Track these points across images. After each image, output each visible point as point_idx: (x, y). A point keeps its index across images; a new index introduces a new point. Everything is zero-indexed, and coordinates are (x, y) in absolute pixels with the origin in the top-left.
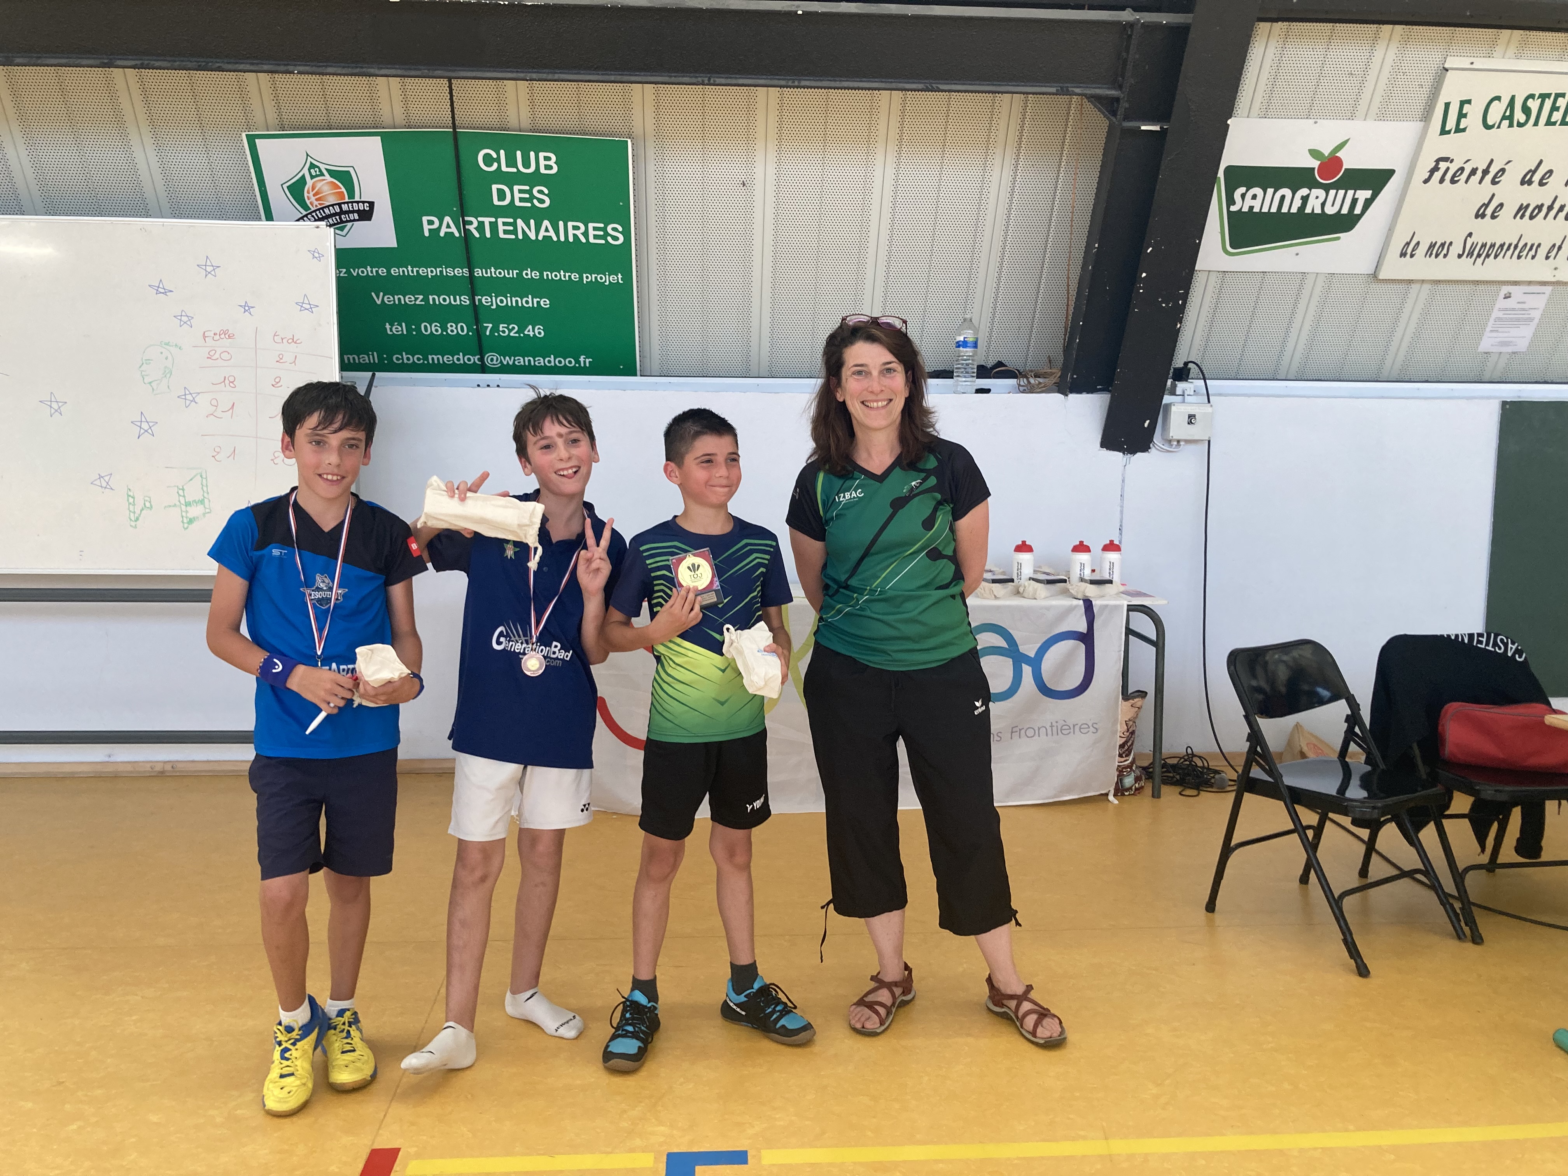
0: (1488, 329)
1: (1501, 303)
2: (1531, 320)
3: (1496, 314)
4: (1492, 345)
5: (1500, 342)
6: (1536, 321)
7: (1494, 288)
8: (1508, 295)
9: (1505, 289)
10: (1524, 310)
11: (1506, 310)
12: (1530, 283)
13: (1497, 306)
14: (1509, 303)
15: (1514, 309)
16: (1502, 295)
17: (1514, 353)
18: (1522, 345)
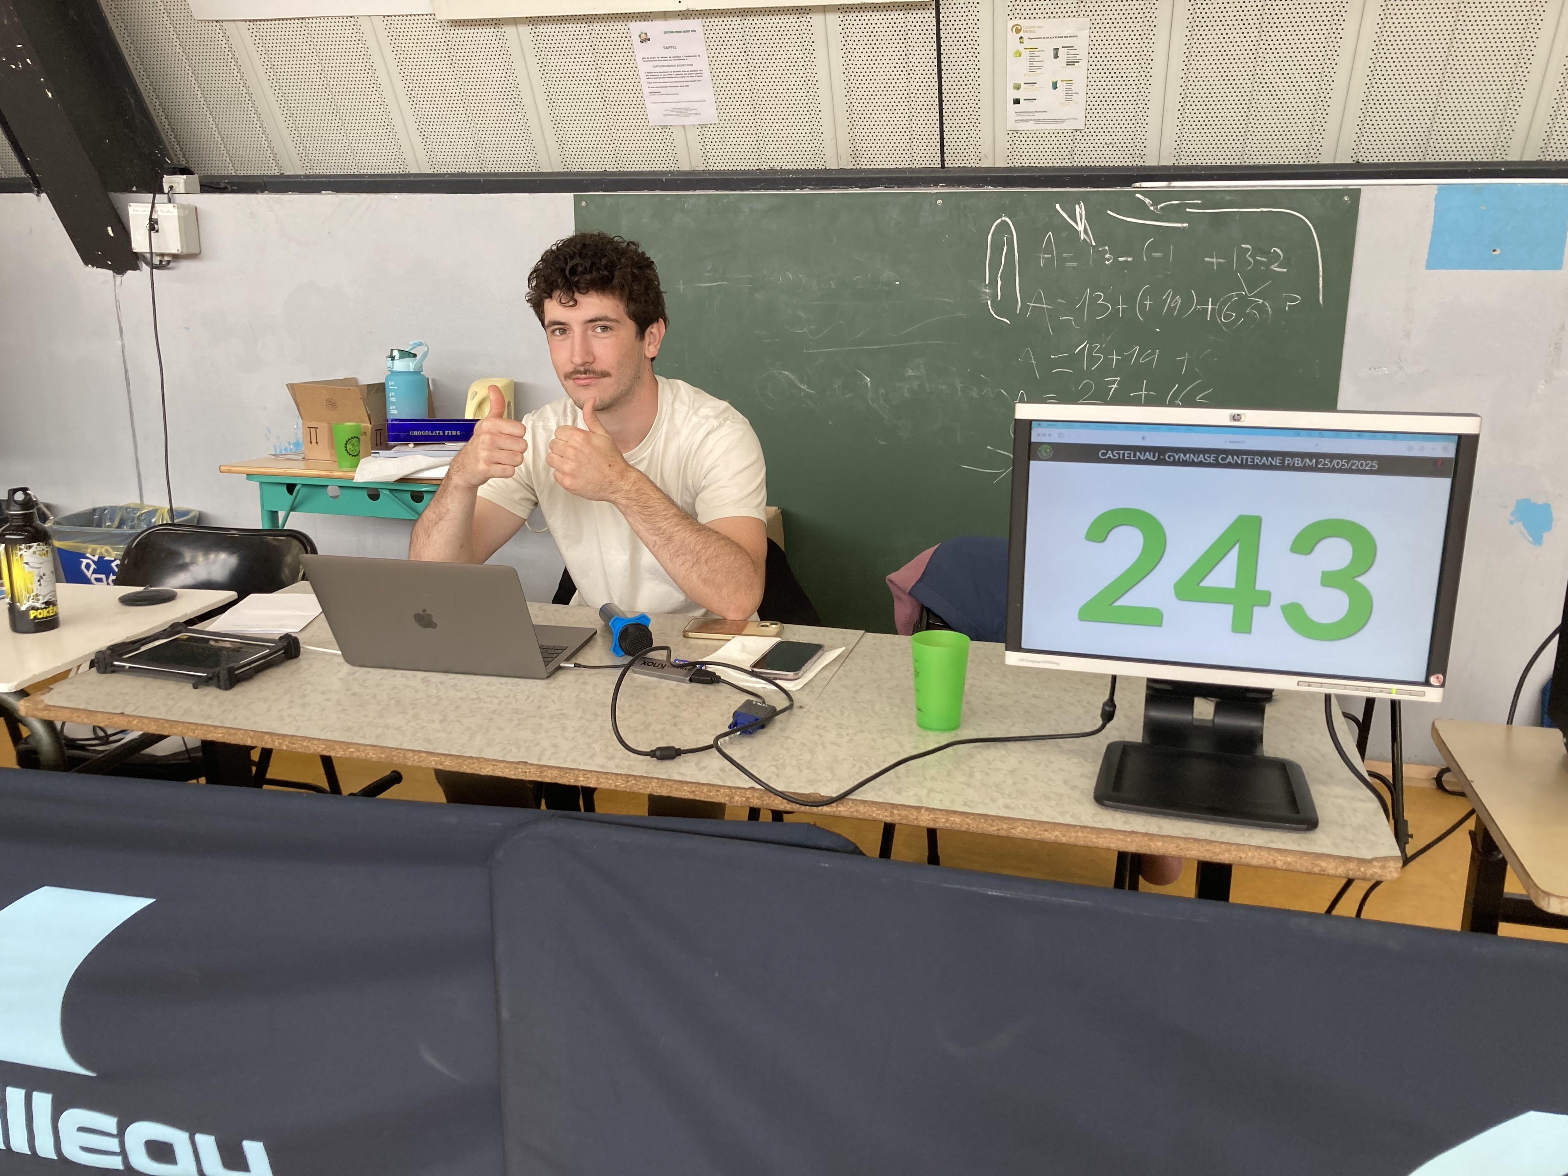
0: (646, 90)
1: (641, 51)
2: (700, 74)
3: (644, 68)
4: (665, 115)
5: (673, 110)
6: (707, 75)
7: (620, 26)
8: (643, 36)
9: (636, 27)
10: (679, 58)
11: (653, 59)
12: (665, 15)
13: (639, 56)
14: (653, 49)
15: (664, 58)
16: (636, 40)
17: (703, 126)
18: (709, 113)
